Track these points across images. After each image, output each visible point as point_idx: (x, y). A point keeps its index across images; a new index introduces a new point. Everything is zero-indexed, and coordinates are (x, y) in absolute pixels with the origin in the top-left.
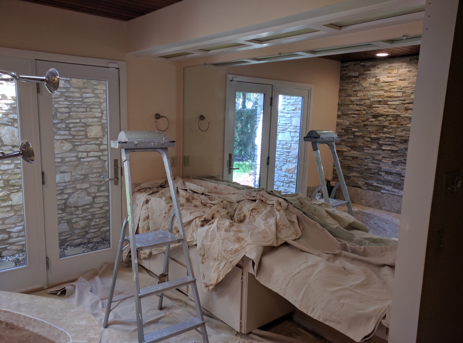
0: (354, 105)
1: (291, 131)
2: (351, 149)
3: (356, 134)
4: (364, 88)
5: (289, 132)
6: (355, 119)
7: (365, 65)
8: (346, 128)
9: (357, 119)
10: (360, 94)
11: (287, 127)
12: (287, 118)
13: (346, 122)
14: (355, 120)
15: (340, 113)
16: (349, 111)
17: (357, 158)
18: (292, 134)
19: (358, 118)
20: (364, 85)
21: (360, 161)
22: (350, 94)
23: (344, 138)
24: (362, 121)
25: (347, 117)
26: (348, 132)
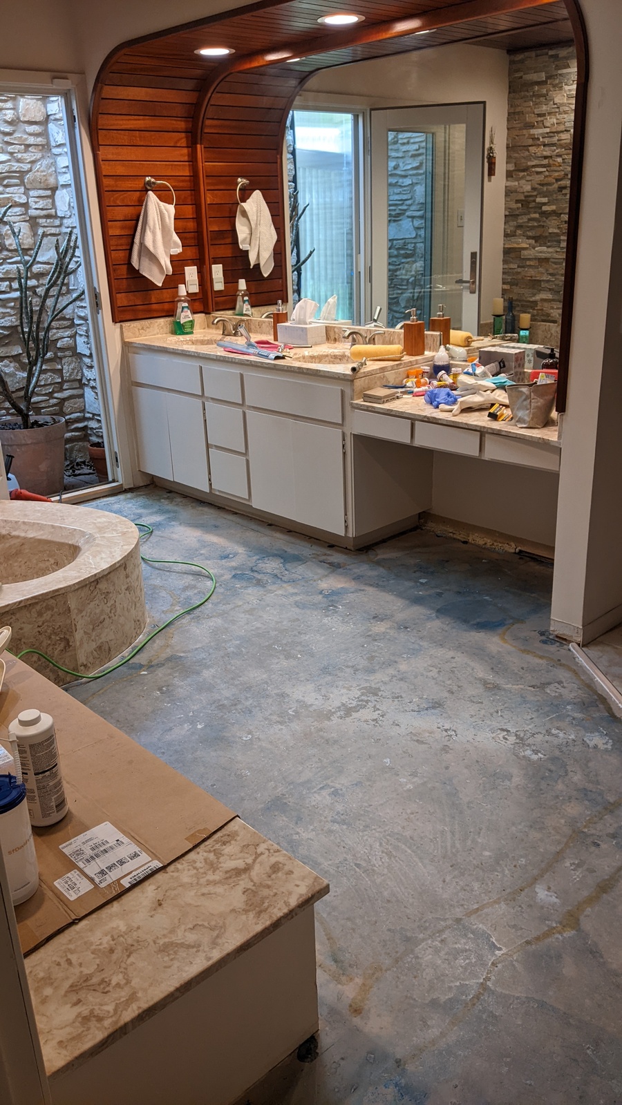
0: (539, 145)
1: (414, 215)
2: (536, 242)
3: (545, 208)
4: (558, 108)
5: (410, 219)
6: (541, 177)
7: (558, 55)
8: (524, 198)
9: (546, 177)
10: (551, 120)
11: (405, 207)
12: (405, 186)
13: (524, 186)
14: (542, 179)
15: (511, 167)
16: (530, 160)
17: (547, 260)
18: (417, 223)
19: (547, 173)
20: (557, 100)
21: (553, 265)
22: (531, 123)
23: (521, 221)
24: (554, 181)
25: (526, 174)
26: (528, 207)
